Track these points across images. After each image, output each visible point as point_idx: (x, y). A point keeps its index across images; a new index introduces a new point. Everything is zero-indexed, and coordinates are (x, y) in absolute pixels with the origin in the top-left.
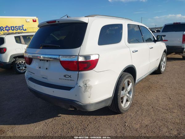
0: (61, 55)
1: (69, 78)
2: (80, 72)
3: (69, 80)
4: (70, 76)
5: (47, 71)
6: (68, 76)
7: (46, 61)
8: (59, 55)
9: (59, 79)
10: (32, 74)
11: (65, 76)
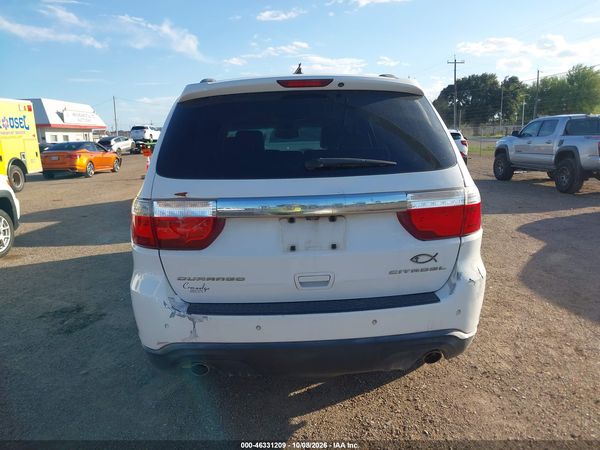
0: (411, 192)
1: (432, 264)
2: (465, 239)
3: (427, 270)
4: (433, 258)
5: (334, 252)
6: (426, 258)
7: (327, 219)
8: (407, 193)
9: (391, 273)
10: (208, 284)
11: (415, 259)
